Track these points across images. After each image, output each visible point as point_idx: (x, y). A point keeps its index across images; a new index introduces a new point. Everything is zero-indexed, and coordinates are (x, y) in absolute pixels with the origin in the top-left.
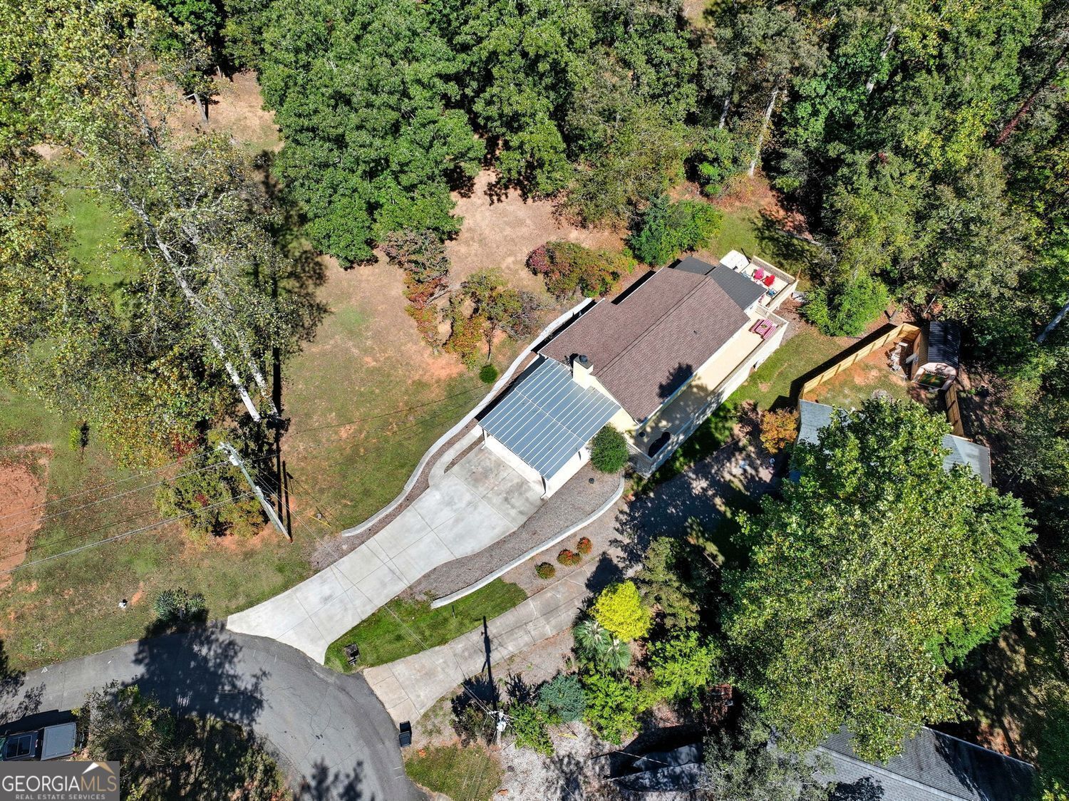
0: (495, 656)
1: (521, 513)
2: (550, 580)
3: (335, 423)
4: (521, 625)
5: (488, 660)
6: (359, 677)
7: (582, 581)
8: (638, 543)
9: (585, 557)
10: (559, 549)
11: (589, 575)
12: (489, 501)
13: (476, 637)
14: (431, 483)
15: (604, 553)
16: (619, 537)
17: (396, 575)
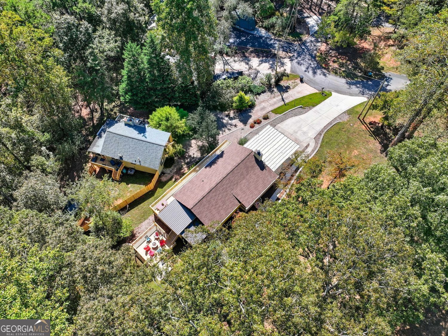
2: (263, 116)
4: (272, 105)
5: (282, 97)
6: (319, 90)
7: (253, 117)
9: (251, 124)
10: (261, 124)
11: (251, 119)
13: (287, 101)
14: (314, 139)
15: (245, 126)
17: (316, 112)
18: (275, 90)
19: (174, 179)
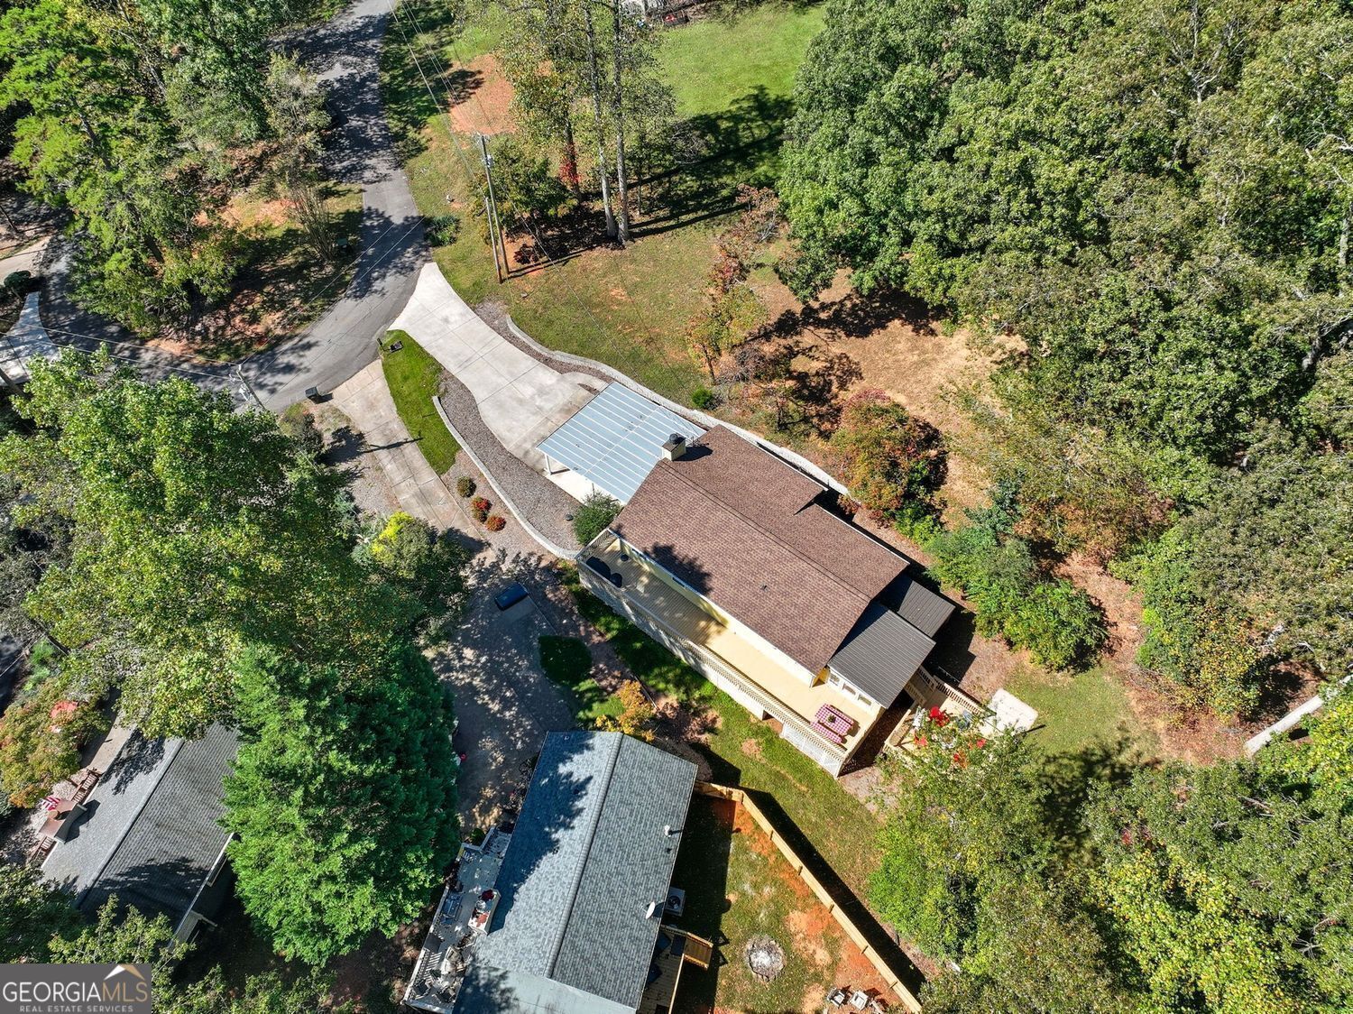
0: (382, 454)
1: (527, 453)
2: (457, 495)
3: (627, 283)
4: (413, 473)
5: (380, 448)
6: (375, 357)
7: (457, 525)
8: (501, 580)
9: (484, 528)
10: (491, 499)
11: (464, 531)
12: (543, 424)
13: (403, 435)
14: (566, 375)
15: (490, 545)
16: (509, 560)
17: (465, 364)
18: (342, 467)
19: (705, 737)
